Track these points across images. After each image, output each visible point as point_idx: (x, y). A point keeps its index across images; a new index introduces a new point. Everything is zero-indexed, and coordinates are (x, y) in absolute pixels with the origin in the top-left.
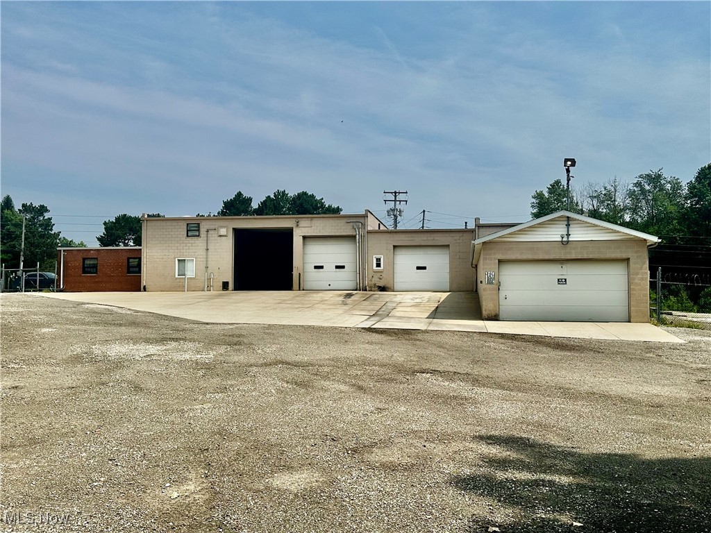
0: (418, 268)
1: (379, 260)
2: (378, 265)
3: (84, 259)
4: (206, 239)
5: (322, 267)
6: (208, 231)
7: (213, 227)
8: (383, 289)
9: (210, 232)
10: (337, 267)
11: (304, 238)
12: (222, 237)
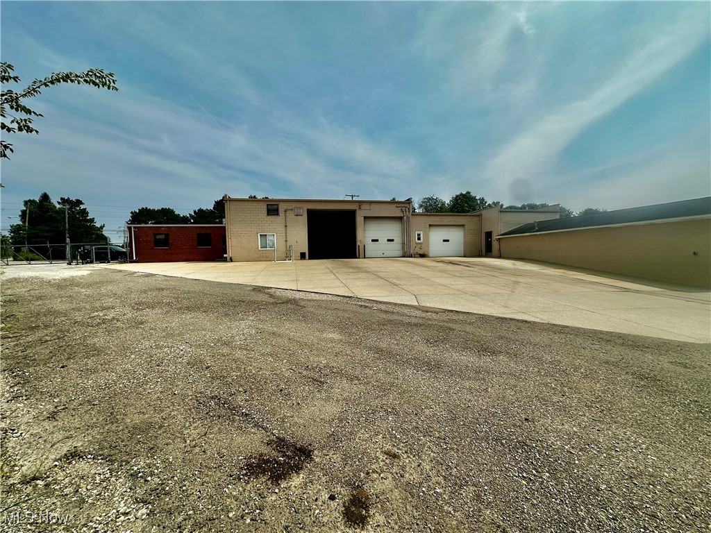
0: (444, 241)
1: (419, 235)
2: (419, 239)
3: (155, 235)
4: (284, 217)
5: (377, 240)
6: (285, 211)
7: (290, 208)
8: (423, 256)
9: (288, 212)
10: (389, 240)
11: (365, 218)
12: (298, 217)
